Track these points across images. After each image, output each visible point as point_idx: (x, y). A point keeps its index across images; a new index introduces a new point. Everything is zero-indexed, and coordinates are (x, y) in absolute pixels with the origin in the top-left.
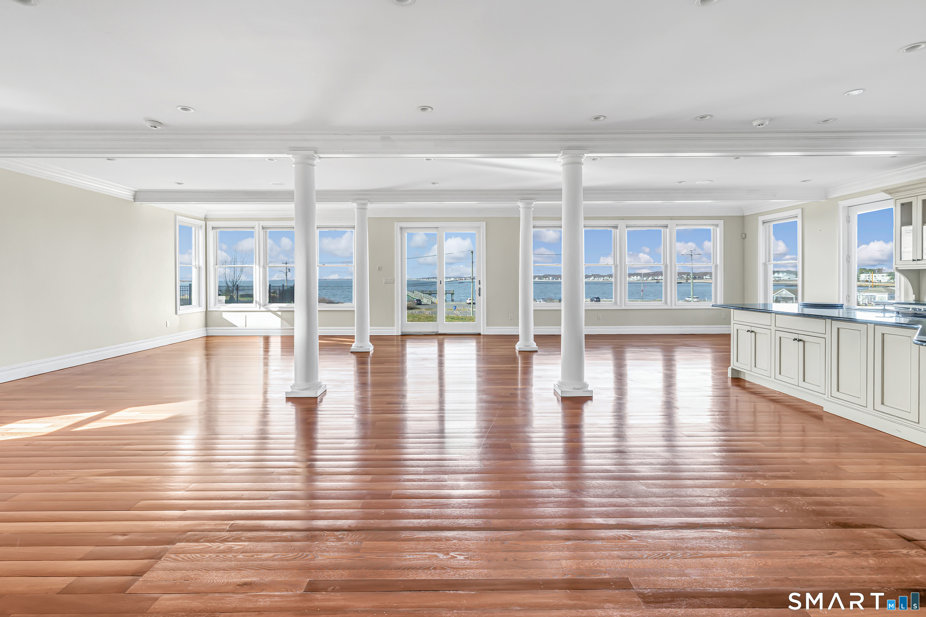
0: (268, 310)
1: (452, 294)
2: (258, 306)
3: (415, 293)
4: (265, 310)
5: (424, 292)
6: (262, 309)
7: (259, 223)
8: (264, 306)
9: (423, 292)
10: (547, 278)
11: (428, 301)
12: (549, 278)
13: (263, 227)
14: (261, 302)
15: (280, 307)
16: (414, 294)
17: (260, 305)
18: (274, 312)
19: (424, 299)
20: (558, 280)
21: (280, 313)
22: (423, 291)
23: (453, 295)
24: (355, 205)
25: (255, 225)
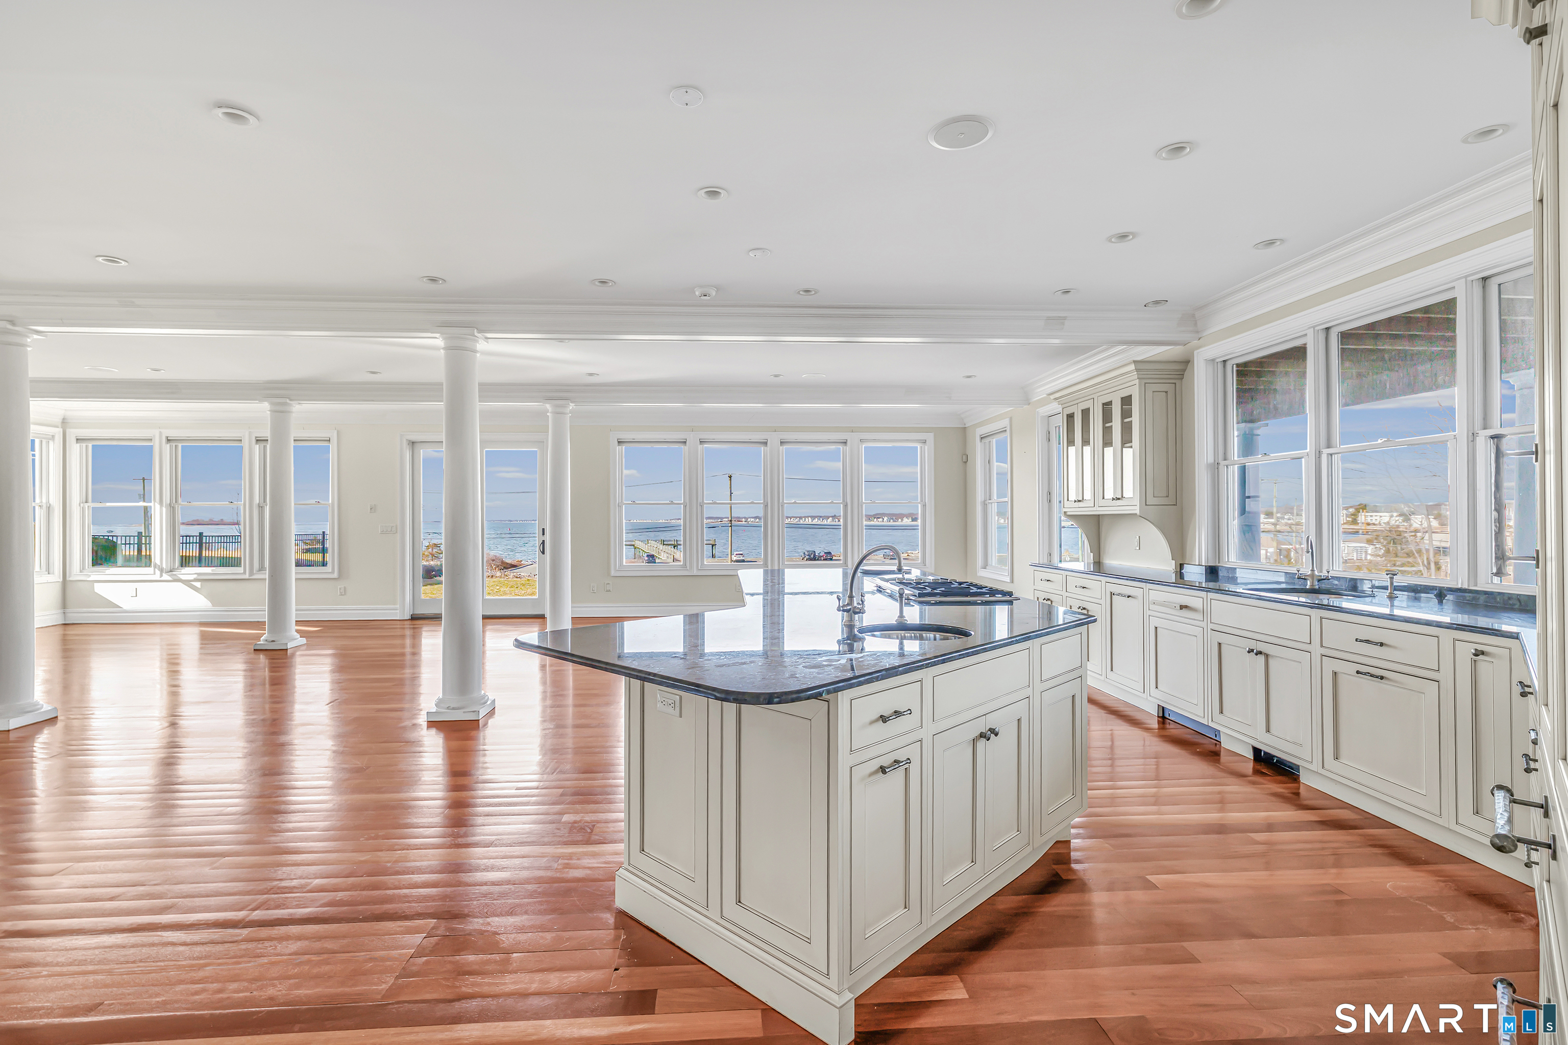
0: (176, 578)
1: (712, 546)
2: (158, 572)
3: (650, 543)
4: (170, 578)
5: (665, 543)
6: (166, 577)
7: (160, 432)
8: (171, 571)
9: (663, 543)
10: (879, 518)
11: (668, 557)
12: (883, 519)
13: (169, 438)
14: (164, 566)
15: (199, 574)
16: (646, 546)
17: (162, 570)
18: (187, 583)
19: (662, 553)
20: (898, 521)
21: (198, 584)
22: (664, 541)
23: (714, 547)
24: (266, 406)
25: (154, 436)
